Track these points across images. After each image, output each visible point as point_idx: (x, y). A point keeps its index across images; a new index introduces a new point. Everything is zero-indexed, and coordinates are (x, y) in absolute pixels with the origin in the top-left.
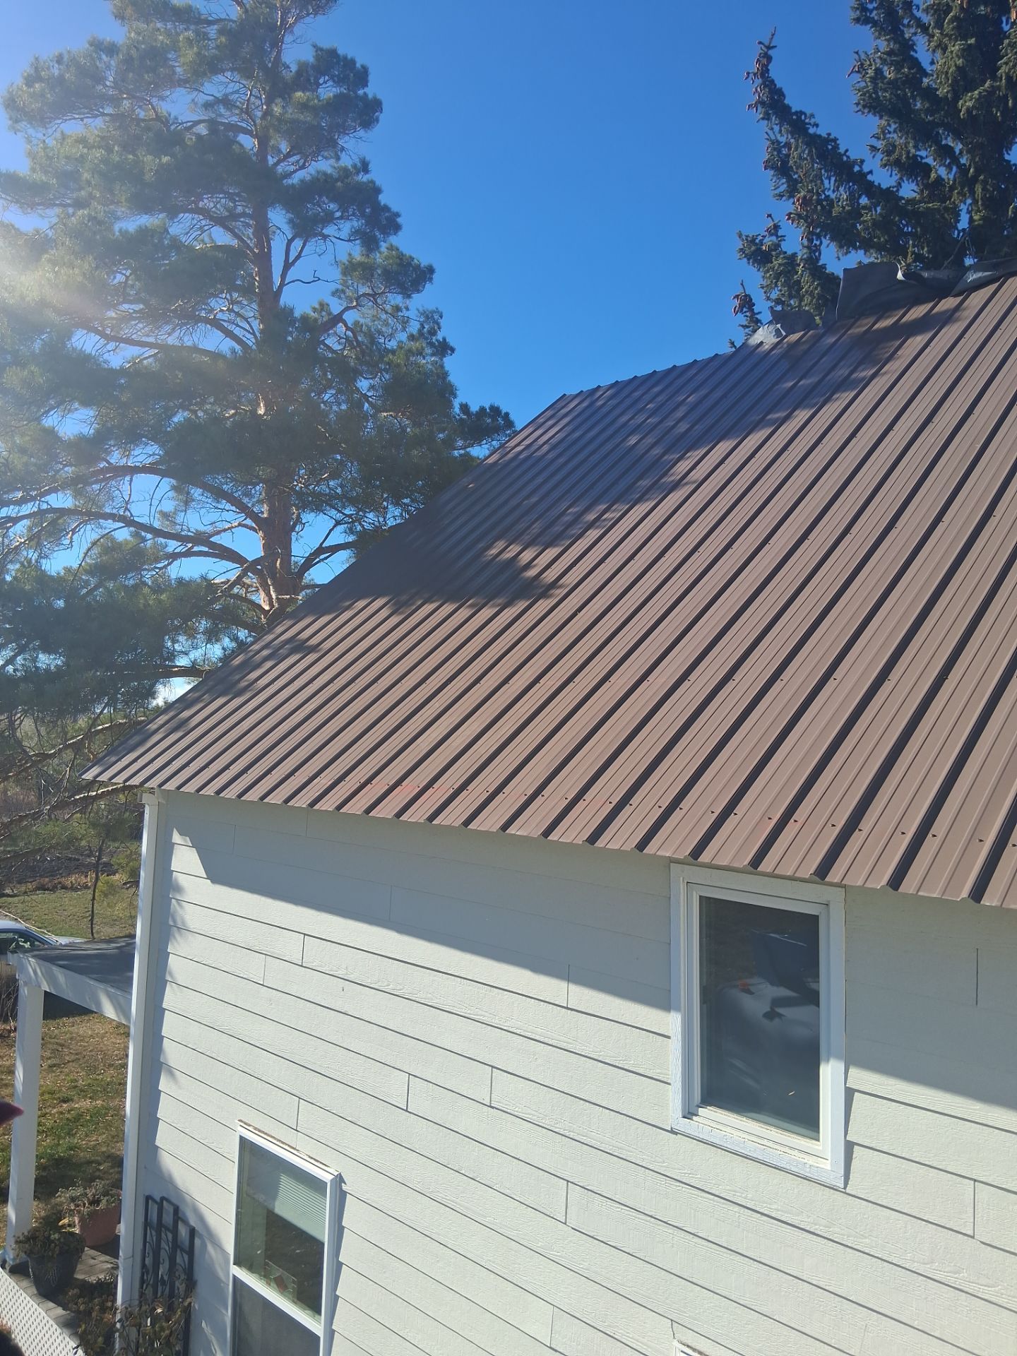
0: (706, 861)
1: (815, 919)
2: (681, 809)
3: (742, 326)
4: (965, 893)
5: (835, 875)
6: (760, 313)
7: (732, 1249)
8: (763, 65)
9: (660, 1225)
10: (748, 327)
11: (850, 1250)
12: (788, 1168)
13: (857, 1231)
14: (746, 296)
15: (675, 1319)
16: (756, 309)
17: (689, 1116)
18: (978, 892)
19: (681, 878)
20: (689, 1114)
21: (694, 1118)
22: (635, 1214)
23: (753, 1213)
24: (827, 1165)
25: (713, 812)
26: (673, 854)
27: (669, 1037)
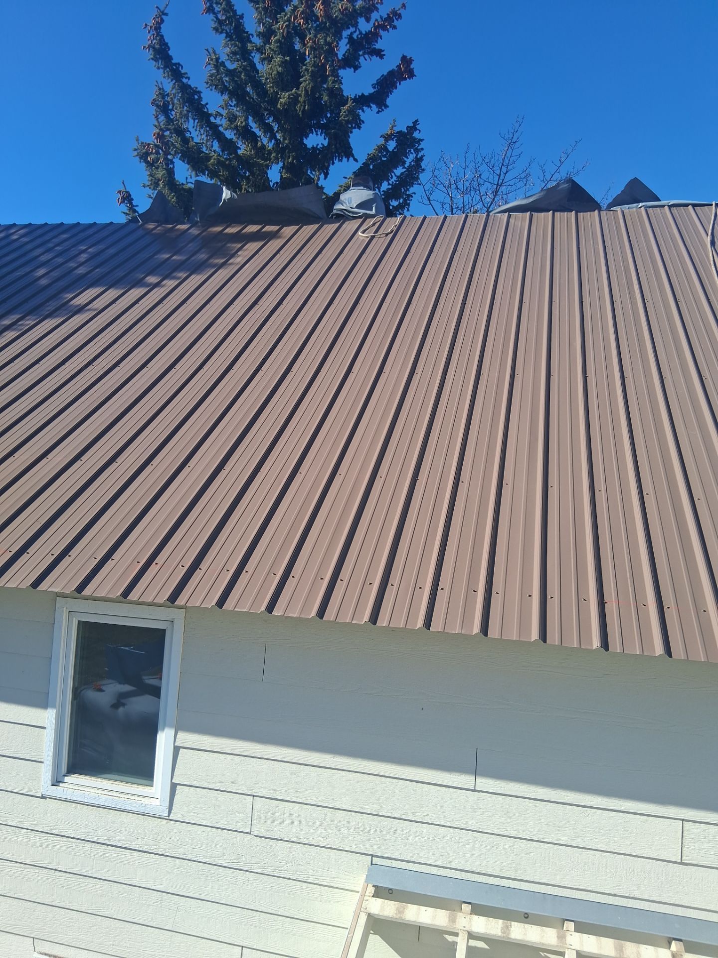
0: (88, 594)
1: (163, 632)
2: (70, 556)
3: (124, 213)
4: (263, 608)
5: (181, 601)
6: (137, 206)
7: (85, 874)
8: (157, 22)
9: (29, 868)
10: (129, 214)
11: (170, 859)
12: (130, 809)
13: (175, 844)
14: (126, 192)
15: (36, 937)
16: (134, 203)
17: (57, 784)
18: (270, 608)
19: (65, 608)
20: (56, 782)
21: (61, 785)
22: (8, 863)
23: (101, 845)
24: (157, 802)
25: (95, 558)
26: (62, 590)
27: (44, 728)
